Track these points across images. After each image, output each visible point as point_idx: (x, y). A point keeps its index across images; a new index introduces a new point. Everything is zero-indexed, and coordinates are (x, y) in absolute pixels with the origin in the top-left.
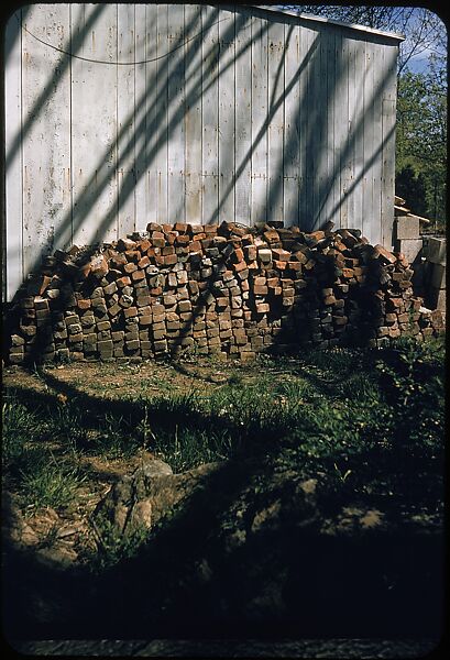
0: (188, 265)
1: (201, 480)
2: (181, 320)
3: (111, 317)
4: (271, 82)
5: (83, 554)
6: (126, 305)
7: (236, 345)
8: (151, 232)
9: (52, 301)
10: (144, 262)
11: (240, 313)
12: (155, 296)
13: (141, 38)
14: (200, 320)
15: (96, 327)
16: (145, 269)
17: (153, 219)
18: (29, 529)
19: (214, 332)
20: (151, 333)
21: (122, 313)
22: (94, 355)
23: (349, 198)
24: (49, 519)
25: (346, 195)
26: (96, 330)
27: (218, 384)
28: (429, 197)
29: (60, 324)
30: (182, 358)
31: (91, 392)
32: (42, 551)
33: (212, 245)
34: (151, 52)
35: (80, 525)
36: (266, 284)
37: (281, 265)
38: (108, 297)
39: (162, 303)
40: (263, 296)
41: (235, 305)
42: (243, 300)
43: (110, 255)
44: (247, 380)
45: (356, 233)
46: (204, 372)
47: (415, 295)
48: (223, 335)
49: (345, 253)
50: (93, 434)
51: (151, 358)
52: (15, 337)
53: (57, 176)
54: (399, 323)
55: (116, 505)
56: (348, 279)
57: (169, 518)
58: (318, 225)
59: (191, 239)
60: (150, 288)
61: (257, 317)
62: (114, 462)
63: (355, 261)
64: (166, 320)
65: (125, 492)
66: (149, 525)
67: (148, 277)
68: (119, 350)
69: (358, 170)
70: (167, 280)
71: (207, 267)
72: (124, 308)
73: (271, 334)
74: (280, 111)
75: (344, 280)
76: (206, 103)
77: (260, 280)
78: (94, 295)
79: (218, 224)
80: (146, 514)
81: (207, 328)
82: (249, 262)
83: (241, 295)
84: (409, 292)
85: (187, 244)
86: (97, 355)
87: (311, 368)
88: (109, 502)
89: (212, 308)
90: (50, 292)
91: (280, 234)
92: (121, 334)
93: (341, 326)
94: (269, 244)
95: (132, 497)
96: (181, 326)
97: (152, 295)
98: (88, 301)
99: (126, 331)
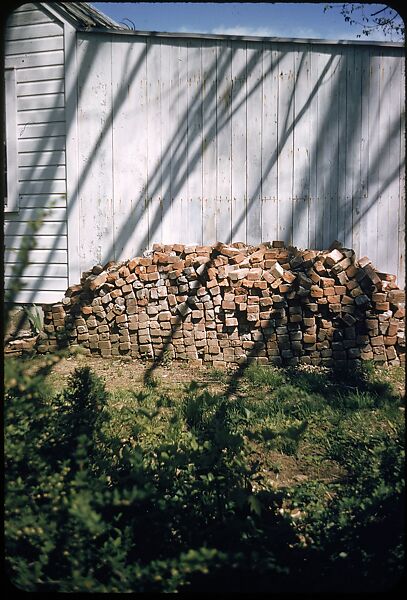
6: (118, 313)
38: (105, 306)
48: (199, 344)
78: (93, 303)
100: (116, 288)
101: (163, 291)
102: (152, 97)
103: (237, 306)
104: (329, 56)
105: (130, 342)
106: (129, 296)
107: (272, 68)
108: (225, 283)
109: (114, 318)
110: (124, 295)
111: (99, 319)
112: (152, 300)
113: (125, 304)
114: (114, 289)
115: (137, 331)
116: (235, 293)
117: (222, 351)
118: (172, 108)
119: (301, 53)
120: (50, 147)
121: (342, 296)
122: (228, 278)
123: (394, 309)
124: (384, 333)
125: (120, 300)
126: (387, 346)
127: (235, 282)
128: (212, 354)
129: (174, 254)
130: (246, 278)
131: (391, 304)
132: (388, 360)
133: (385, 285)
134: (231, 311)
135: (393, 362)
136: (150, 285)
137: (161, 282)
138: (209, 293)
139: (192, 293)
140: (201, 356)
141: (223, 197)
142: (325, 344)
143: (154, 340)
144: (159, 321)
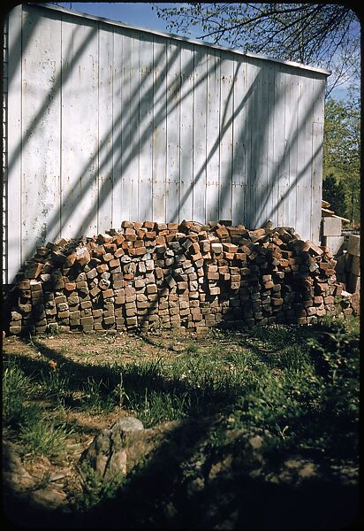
0: (155, 255)
1: (167, 434)
2: (149, 300)
3: (92, 297)
4: (223, 107)
5: (70, 495)
7: (193, 321)
8: (125, 229)
9: (44, 284)
10: (120, 252)
11: (196, 295)
13: (118, 71)
14: (163, 300)
15: (80, 306)
17: (127, 218)
18: (27, 474)
19: (175, 310)
20: (124, 311)
21: (101, 294)
22: (78, 328)
23: (285, 202)
24: (43, 466)
25: (282, 199)
26: (80, 309)
27: (178, 352)
28: (348, 200)
29: (51, 303)
30: (149, 331)
31: (75, 359)
32: (38, 493)
33: (174, 239)
34: (125, 83)
35: (68, 471)
36: (218, 271)
37: (230, 256)
39: (134, 286)
40: (215, 281)
41: (192, 289)
43: (92, 247)
44: (202, 350)
45: (289, 231)
46: (167, 343)
47: (338, 281)
49: (281, 247)
50: (78, 395)
51: (124, 331)
52: (14, 314)
53: (49, 182)
54: (325, 304)
55: (97, 454)
56: (284, 268)
57: (141, 466)
58: (260, 224)
59: (157, 234)
60: (124, 274)
61: (210, 298)
62: (96, 418)
63: (290, 253)
64: (136, 301)
65: (105, 444)
66: (124, 471)
68: (98, 324)
69: (292, 179)
70: (138, 267)
71: (170, 257)
72: (102, 290)
73: (221, 312)
74: (229, 131)
75: (281, 268)
76: (169, 124)
77: (212, 268)
79: (178, 222)
80: (123, 463)
81: (169, 308)
83: (197, 280)
84: (333, 278)
85: (154, 239)
86: (80, 328)
87: (253, 340)
88: (92, 452)
89: (174, 291)
90: (43, 277)
91: (229, 231)
92: (100, 312)
93: (278, 306)
94: (220, 239)
95: (111, 448)
96: (149, 305)
99: (104, 309)
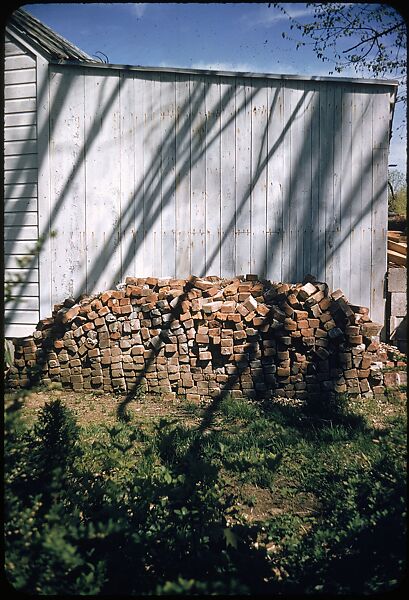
12: (114, 340)
16: (104, 316)
38: (77, 339)
42: (189, 347)
48: (172, 377)
67: (108, 323)
78: (65, 337)
82: (193, 313)
97: (111, 339)
98: (62, 342)
100: (89, 321)
101: (136, 324)
102: (125, 130)
103: (211, 339)
104: (302, 92)
105: (102, 376)
106: (101, 330)
107: (245, 104)
108: (199, 316)
109: (87, 352)
110: (97, 328)
111: (71, 353)
112: (124, 334)
113: (97, 338)
114: (86, 322)
115: (109, 365)
116: (208, 326)
117: (196, 384)
118: (146, 141)
119: (275, 89)
120: (22, 180)
121: (315, 329)
122: (201, 311)
123: (367, 342)
124: (357, 366)
125: (92, 334)
126: (360, 379)
127: (209, 315)
128: (186, 388)
129: (147, 287)
130: (220, 310)
131: (363, 337)
132: (362, 393)
133: (358, 318)
134: (205, 345)
135: (367, 395)
136: (123, 318)
137: (134, 315)
138: (183, 327)
139: (166, 326)
140: (174, 389)
141: (197, 230)
142: (299, 377)
143: (127, 374)
144: (132, 355)
